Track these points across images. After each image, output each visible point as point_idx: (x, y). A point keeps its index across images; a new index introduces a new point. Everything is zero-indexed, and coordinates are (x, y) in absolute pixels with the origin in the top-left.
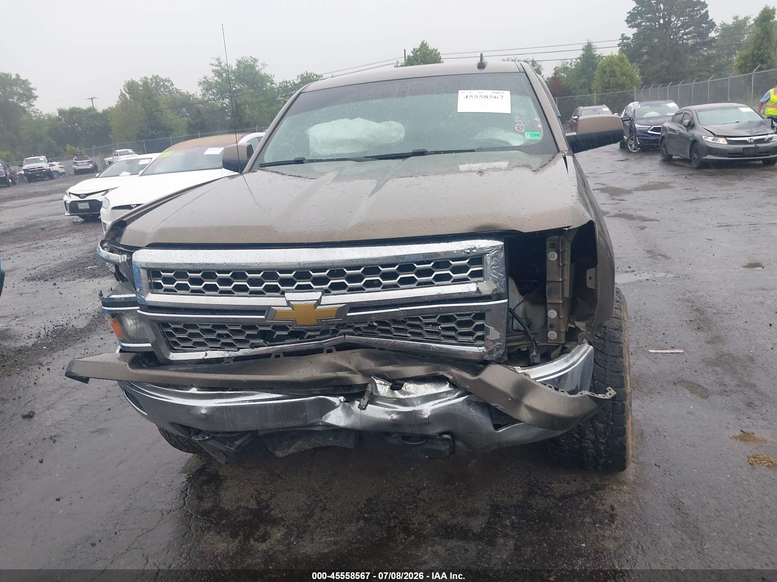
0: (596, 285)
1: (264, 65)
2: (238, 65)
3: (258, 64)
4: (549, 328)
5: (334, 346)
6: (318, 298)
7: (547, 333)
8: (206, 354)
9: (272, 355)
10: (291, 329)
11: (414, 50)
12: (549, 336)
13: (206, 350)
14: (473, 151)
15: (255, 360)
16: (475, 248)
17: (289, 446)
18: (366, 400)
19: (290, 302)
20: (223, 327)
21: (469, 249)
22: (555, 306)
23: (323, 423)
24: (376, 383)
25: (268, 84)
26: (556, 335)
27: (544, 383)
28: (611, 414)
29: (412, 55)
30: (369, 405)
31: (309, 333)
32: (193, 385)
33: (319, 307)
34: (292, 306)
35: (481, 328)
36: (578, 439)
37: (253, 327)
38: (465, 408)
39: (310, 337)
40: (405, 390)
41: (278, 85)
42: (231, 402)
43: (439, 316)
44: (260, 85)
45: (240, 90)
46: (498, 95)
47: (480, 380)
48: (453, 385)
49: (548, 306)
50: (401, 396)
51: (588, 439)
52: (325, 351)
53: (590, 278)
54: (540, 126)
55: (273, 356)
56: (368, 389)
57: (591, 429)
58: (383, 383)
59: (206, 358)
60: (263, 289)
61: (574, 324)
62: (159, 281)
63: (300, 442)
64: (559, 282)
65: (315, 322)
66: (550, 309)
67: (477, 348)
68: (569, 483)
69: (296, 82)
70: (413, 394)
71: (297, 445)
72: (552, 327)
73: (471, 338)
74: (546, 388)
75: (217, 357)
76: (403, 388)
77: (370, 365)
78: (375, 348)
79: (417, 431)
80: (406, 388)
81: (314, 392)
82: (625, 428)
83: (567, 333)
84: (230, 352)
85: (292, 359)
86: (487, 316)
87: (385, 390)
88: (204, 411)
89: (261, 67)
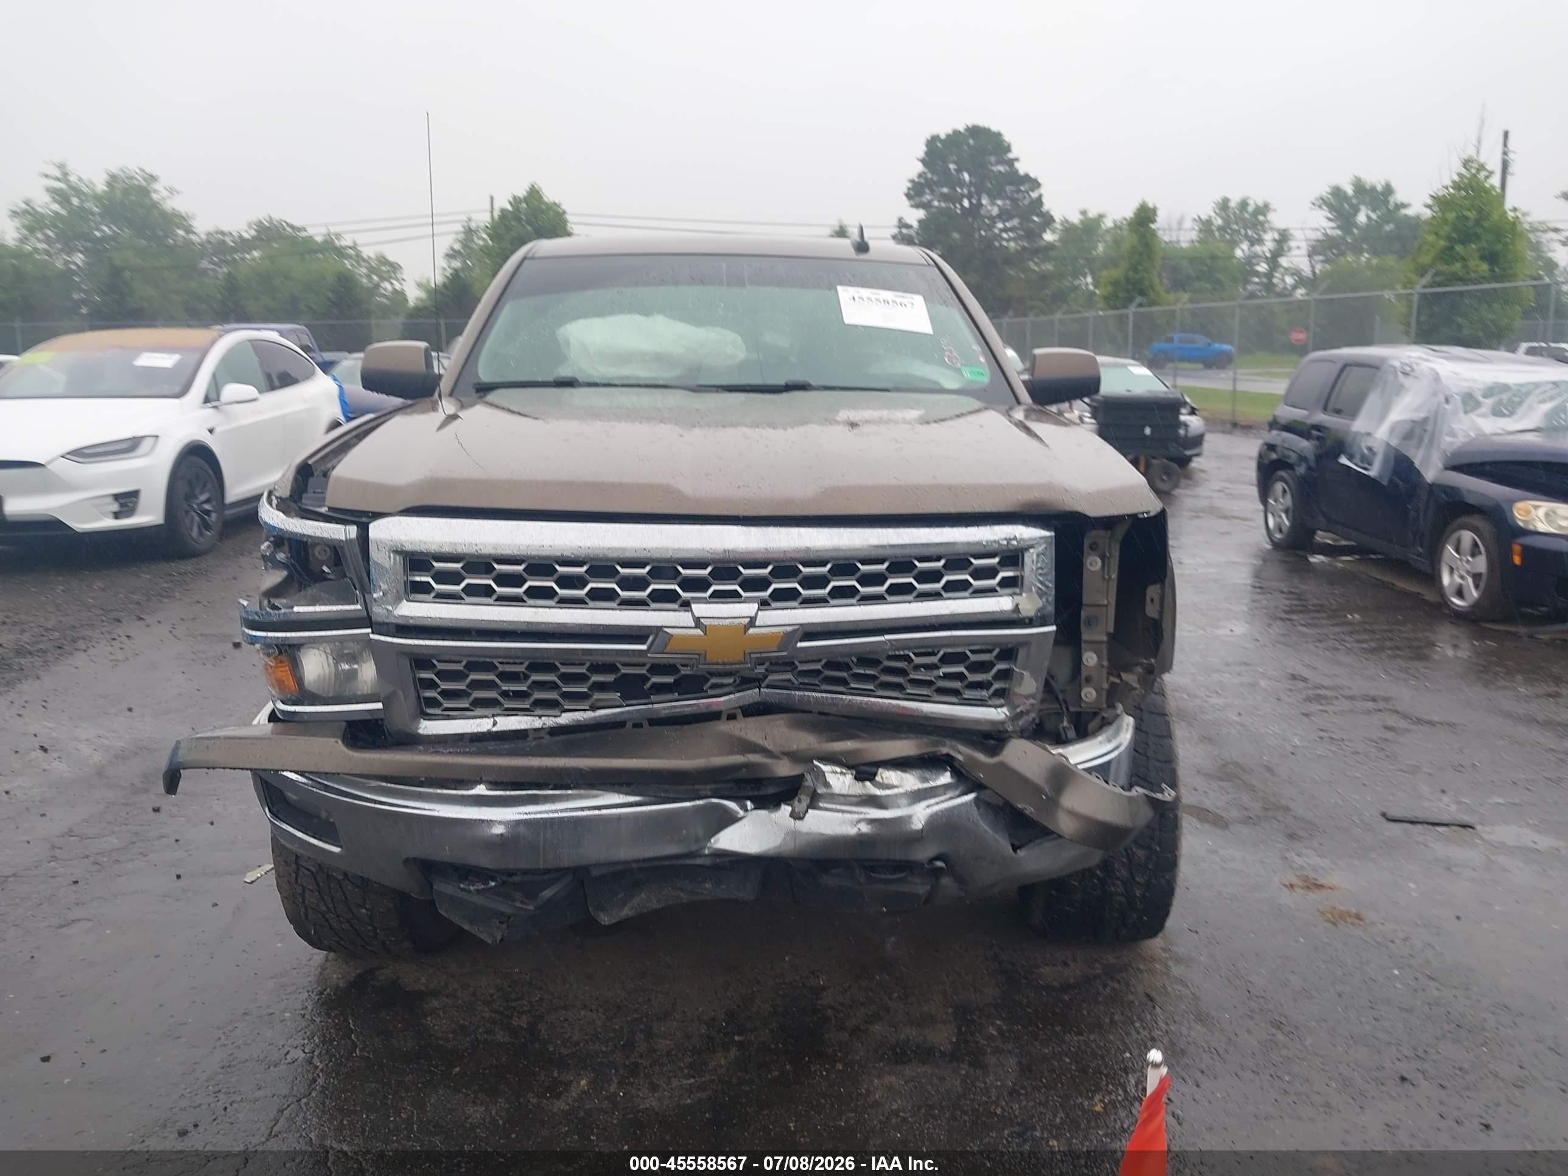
0: (1161, 613)
1: (172, 191)
2: (109, 184)
3: (156, 186)
4: (1083, 682)
5: (740, 707)
6: (753, 615)
7: (1080, 690)
8: (495, 723)
9: (628, 723)
10: (685, 671)
11: (515, 198)
12: (1083, 695)
13: (493, 716)
14: (886, 390)
15: (594, 733)
16: (1015, 538)
17: (623, 904)
18: (804, 804)
19: (702, 620)
20: (550, 668)
21: (1006, 539)
22: (1095, 645)
23: (711, 850)
24: (823, 773)
25: (181, 232)
26: (1094, 693)
27: (1089, 770)
28: (1157, 833)
29: (510, 208)
30: (810, 811)
31: (713, 681)
32: (484, 779)
33: (751, 631)
34: (704, 629)
35: (1005, 675)
36: (1099, 879)
37: (611, 668)
38: (974, 812)
39: (715, 686)
40: (881, 781)
41: (203, 237)
42: (556, 811)
43: (941, 653)
44: (161, 233)
45: (114, 238)
46: (904, 301)
47: (1003, 766)
48: (957, 773)
49: (1083, 645)
50: (878, 792)
51: (1118, 879)
52: (724, 716)
53: (1152, 600)
54: (982, 359)
55: (629, 725)
56: (806, 784)
57: (1125, 860)
58: (838, 770)
59: (495, 729)
60: (649, 596)
61: (1119, 676)
62: (424, 579)
63: (643, 896)
64: (1103, 606)
65: (741, 658)
66: (1086, 651)
67: (993, 710)
68: (1065, 964)
69: (246, 235)
70: (896, 787)
71: (636, 901)
72: (1088, 680)
73: (985, 693)
74: (1092, 778)
75: (518, 728)
76: (878, 778)
77: (806, 741)
78: (811, 712)
79: (897, 855)
80: (882, 778)
81: (702, 793)
82: (1176, 856)
83: (1108, 692)
84: (543, 718)
85: (666, 731)
86: (1022, 654)
87: (844, 782)
88: (499, 830)
89: (165, 193)
